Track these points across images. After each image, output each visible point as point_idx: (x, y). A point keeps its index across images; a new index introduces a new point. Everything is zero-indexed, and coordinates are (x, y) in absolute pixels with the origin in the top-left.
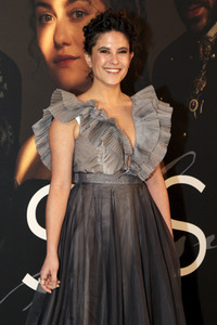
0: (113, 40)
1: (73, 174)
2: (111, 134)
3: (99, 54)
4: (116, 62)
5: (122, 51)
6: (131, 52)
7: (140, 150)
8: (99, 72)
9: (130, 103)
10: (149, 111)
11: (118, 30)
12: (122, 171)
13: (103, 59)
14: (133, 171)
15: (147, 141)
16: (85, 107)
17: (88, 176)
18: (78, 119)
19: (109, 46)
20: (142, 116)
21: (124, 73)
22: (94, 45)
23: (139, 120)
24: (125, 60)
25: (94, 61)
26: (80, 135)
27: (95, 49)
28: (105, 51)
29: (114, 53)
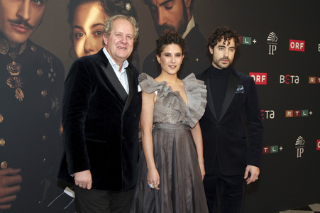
0: (173, 49)
1: (154, 123)
2: (176, 100)
3: (164, 57)
4: (174, 62)
5: (178, 55)
7: (191, 110)
8: (166, 67)
9: (182, 84)
10: (195, 88)
11: (176, 43)
12: (181, 122)
13: (168, 60)
14: (187, 122)
15: (194, 105)
16: (159, 85)
17: (161, 125)
18: (156, 92)
19: (170, 52)
20: (190, 91)
21: (178, 68)
22: (162, 51)
23: (189, 93)
24: (179, 61)
25: (162, 60)
26: (157, 101)
27: (162, 54)
28: (168, 55)
29: (173, 56)
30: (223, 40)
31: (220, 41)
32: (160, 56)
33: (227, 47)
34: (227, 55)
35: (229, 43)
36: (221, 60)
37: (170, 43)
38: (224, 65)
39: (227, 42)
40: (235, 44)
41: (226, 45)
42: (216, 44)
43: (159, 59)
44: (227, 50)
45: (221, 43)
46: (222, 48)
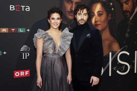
0: (56, 16)
3: (51, 20)
4: (56, 22)
5: (58, 19)
6: (61, 19)
7: (60, 48)
8: (52, 25)
9: (61, 34)
11: (57, 13)
13: (53, 21)
15: (63, 45)
17: (46, 54)
19: (54, 17)
20: (63, 37)
21: (59, 25)
22: (50, 17)
24: (59, 22)
25: (50, 21)
27: (50, 18)
28: (53, 19)
29: (56, 19)
30: (80, 10)
31: (79, 11)
32: (49, 19)
33: (83, 14)
34: (82, 18)
35: (83, 11)
36: (80, 20)
37: (54, 13)
38: (82, 23)
39: (82, 11)
40: (87, 12)
41: (81, 13)
42: (77, 13)
43: (49, 21)
44: (83, 15)
45: (79, 12)
46: (80, 14)
